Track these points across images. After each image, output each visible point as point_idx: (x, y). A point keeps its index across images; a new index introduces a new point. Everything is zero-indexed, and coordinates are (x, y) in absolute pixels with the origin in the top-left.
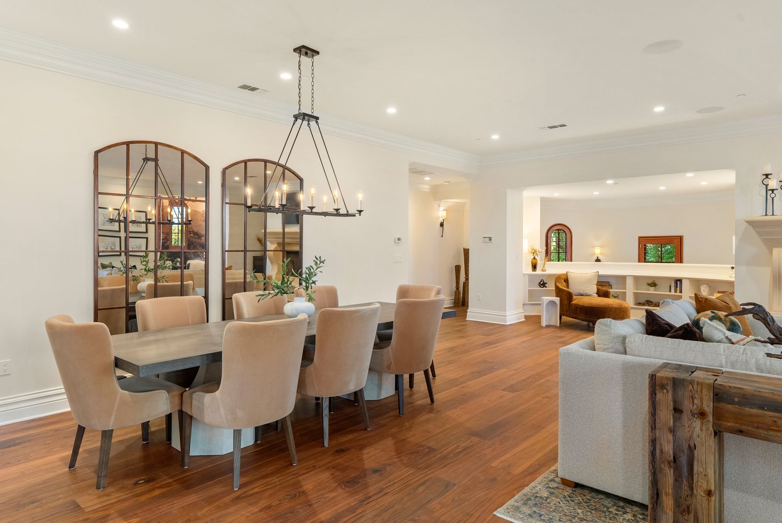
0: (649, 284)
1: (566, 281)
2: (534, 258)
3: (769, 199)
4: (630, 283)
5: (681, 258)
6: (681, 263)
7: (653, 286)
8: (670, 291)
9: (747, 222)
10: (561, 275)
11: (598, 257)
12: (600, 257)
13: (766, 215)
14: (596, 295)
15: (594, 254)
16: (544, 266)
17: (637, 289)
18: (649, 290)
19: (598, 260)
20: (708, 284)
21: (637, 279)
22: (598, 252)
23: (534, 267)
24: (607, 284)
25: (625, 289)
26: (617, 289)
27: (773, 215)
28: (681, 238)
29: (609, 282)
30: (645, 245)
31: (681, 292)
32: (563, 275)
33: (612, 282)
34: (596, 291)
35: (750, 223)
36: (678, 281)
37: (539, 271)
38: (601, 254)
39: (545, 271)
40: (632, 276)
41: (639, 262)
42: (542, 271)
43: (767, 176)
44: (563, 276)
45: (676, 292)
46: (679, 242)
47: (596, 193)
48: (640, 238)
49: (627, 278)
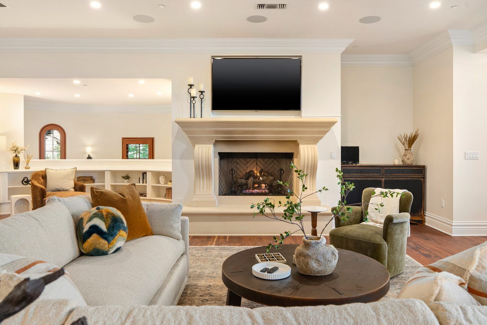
0: (123, 177)
1: (44, 177)
2: (16, 156)
3: (192, 104)
4: (108, 177)
5: (153, 156)
6: (153, 159)
7: (127, 179)
8: (139, 183)
9: (177, 122)
10: (39, 172)
11: (89, 155)
12: (91, 155)
13: (191, 117)
14: (73, 190)
15: (85, 153)
16: (27, 164)
17: (115, 182)
18: (124, 183)
19: (89, 158)
20: (164, 175)
21: (114, 173)
22: (89, 150)
23: (16, 165)
24: (89, 179)
25: (104, 182)
26: (99, 182)
27: (194, 117)
28: (152, 140)
29: (92, 177)
30: (127, 145)
31: (146, 183)
32: (42, 171)
33: (95, 176)
34: (73, 186)
35: (179, 123)
36: (144, 174)
37: (21, 169)
38: (92, 152)
39: (29, 168)
40: (109, 171)
41: (122, 159)
42: (26, 168)
43: (191, 86)
44: (41, 173)
45: (143, 183)
46: (151, 143)
47: (77, 96)
48: (123, 138)
49: (106, 172)
